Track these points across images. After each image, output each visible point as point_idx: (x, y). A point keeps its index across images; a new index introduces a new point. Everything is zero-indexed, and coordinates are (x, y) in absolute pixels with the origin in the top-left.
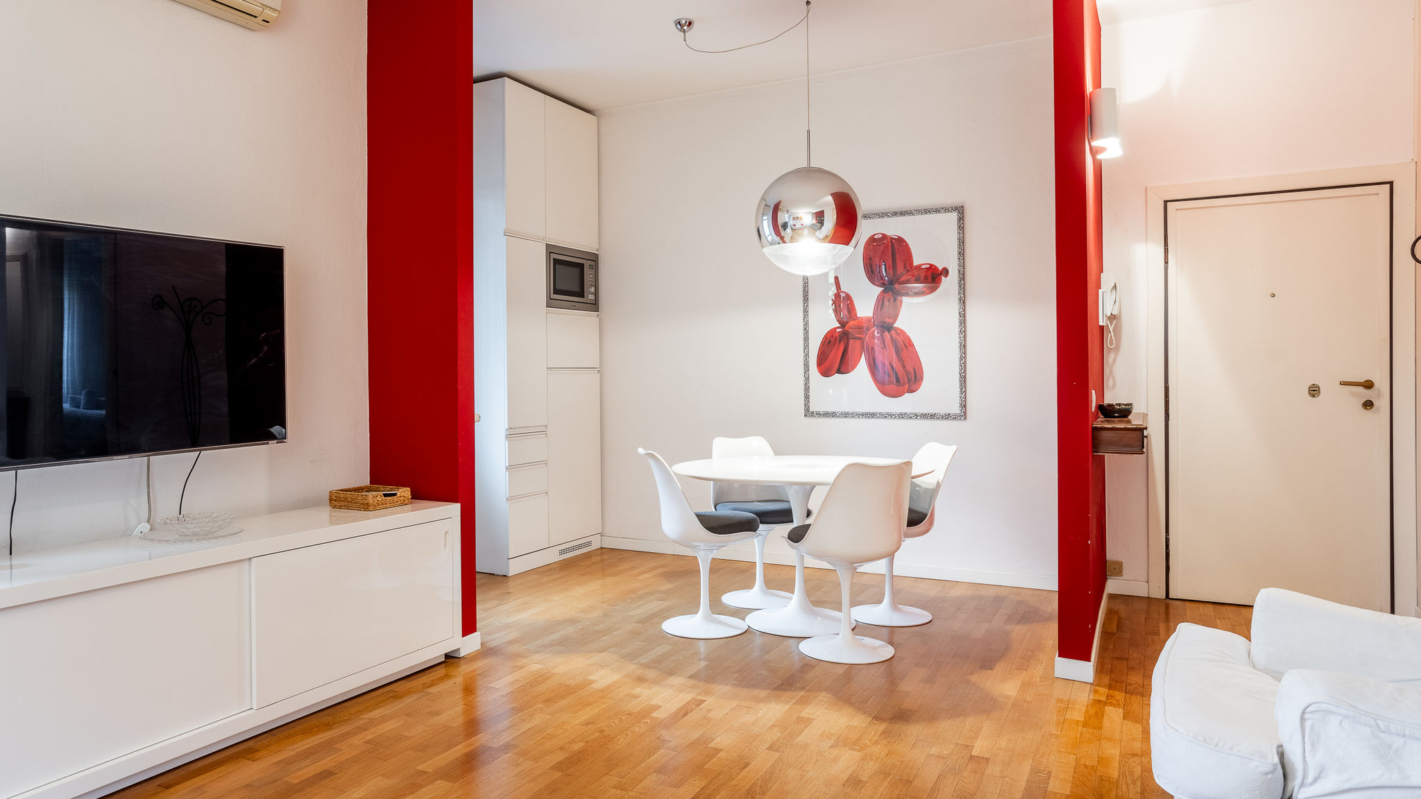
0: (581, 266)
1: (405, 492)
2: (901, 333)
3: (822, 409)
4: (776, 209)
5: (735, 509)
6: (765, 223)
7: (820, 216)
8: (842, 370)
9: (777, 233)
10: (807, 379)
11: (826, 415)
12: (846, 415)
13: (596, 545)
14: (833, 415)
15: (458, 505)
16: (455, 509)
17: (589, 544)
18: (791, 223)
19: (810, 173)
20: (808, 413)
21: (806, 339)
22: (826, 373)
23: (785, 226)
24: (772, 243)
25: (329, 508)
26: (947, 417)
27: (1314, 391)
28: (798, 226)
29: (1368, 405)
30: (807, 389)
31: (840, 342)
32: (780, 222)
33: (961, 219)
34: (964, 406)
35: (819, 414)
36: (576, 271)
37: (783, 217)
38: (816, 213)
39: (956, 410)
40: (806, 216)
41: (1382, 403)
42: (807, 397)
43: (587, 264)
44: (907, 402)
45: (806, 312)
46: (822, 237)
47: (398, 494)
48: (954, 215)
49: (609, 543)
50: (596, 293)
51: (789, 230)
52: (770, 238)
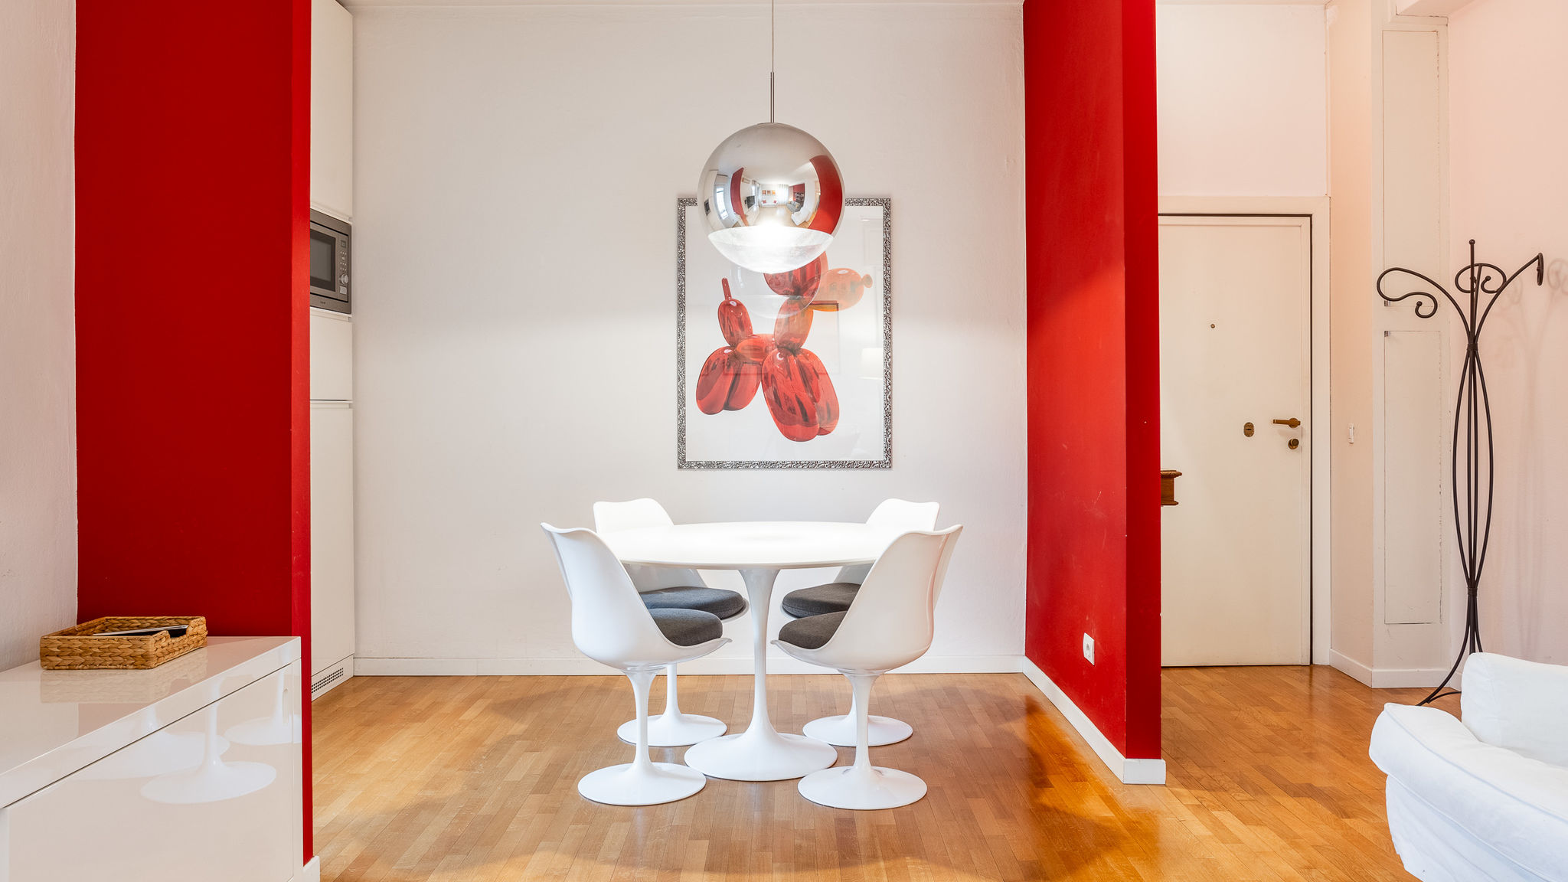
0: (331, 241)
1: (197, 625)
2: (810, 355)
3: (704, 458)
4: (737, 179)
6: (720, 197)
7: (799, 191)
8: (732, 404)
9: (738, 209)
10: (682, 419)
11: (709, 465)
12: (737, 465)
13: (348, 674)
14: (720, 465)
15: (300, 637)
16: (297, 641)
17: (338, 674)
18: (759, 198)
19: (773, 131)
20: (683, 463)
21: (681, 362)
22: (709, 408)
23: (750, 201)
24: (729, 225)
25: (39, 668)
26: (870, 465)
27: (1249, 430)
28: (770, 202)
29: (1293, 444)
30: (682, 431)
31: (729, 366)
32: (743, 195)
33: (887, 215)
34: (888, 452)
35: (699, 465)
36: (324, 247)
37: (747, 189)
38: (794, 186)
39: (880, 456)
40: (782, 193)
41: (1304, 443)
42: (682, 441)
43: (339, 238)
44: (817, 448)
45: (681, 325)
46: (798, 221)
47: (190, 630)
48: (879, 211)
49: (366, 669)
50: (348, 286)
51: (755, 208)
52: (724, 215)
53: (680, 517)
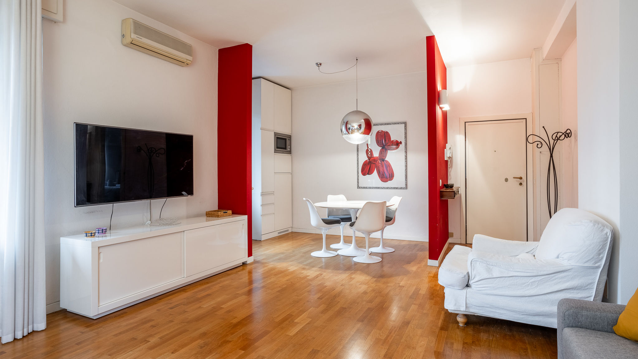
0: (285, 139)
1: (230, 212)
2: (387, 161)
3: (363, 186)
4: (347, 123)
5: (334, 217)
6: (343, 127)
7: (360, 126)
8: (369, 173)
9: (347, 131)
10: (358, 176)
11: (364, 188)
12: (370, 188)
13: (290, 231)
14: (366, 188)
16: (246, 217)
17: (288, 230)
18: (351, 128)
19: (357, 112)
20: (358, 187)
21: (358, 164)
22: (364, 174)
23: (349, 129)
24: (345, 134)
25: (206, 217)
26: (401, 188)
27: (506, 180)
28: (353, 129)
29: (521, 184)
30: (358, 179)
31: (368, 165)
32: (348, 127)
33: (406, 126)
34: (406, 185)
35: (362, 188)
36: (284, 141)
37: (349, 126)
38: (359, 125)
39: (404, 186)
40: (356, 126)
41: (524, 184)
42: (358, 182)
43: (287, 139)
44: (389, 184)
45: (358, 155)
46: (360, 132)
47: (228, 212)
48: (403, 125)
49: (294, 230)
50: (290, 148)
51: (350, 130)
52: (345, 132)
53: (348, 199)
